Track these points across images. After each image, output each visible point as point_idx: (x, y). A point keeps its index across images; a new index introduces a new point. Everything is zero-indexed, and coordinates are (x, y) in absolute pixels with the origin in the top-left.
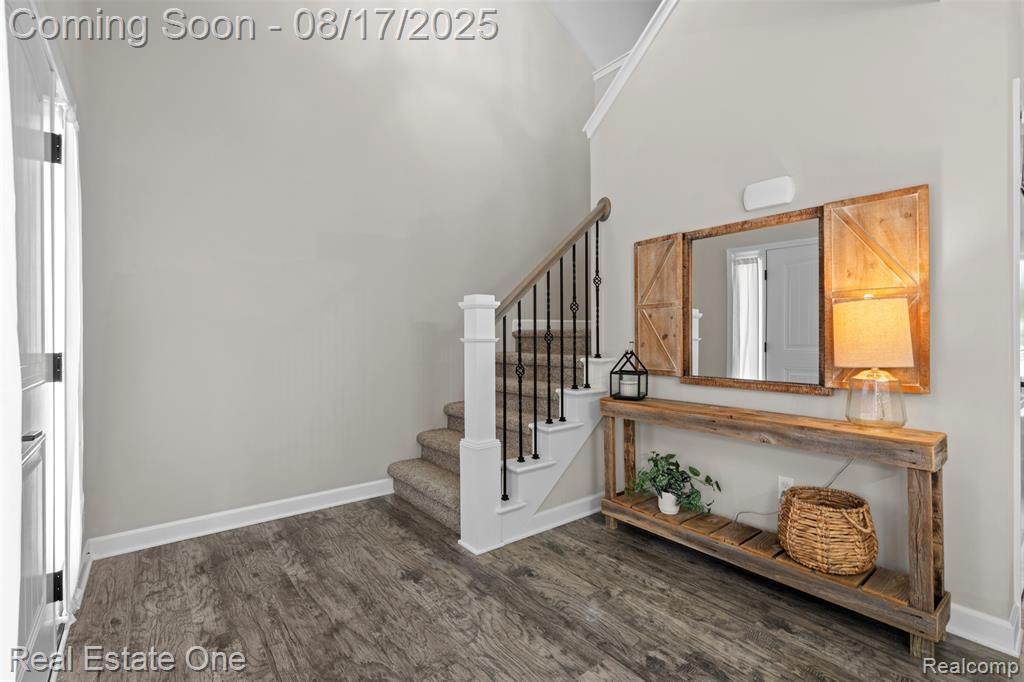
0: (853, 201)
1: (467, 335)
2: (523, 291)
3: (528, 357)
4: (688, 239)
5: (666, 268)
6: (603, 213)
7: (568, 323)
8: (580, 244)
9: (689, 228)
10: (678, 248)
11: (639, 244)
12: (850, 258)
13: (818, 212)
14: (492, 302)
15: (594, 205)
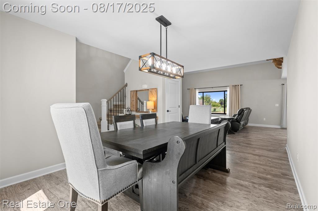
0: (151, 89)
1: (102, 105)
2: (112, 98)
3: (117, 109)
4: (137, 91)
5: (134, 95)
6: (126, 85)
7: (120, 103)
8: (122, 91)
9: (137, 90)
10: (135, 92)
11: (131, 91)
12: (151, 96)
13: (148, 90)
14: (106, 100)
15: (125, 84)
